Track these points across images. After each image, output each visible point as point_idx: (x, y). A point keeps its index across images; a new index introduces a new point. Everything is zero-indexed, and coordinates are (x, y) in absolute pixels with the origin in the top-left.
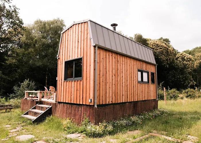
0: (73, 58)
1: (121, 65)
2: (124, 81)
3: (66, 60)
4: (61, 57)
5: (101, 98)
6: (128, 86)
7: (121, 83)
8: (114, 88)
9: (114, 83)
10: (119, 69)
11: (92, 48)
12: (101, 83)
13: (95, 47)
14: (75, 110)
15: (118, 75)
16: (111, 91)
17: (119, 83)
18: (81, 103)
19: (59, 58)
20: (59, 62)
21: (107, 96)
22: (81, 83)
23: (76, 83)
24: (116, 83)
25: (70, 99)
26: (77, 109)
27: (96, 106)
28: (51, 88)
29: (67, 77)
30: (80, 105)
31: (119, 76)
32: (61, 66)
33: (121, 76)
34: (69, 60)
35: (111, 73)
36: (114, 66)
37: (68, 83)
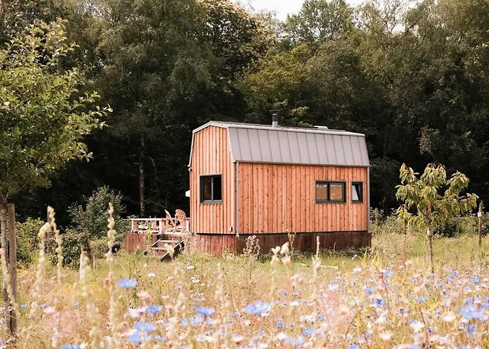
0: (211, 174)
1: (280, 179)
2: (284, 202)
3: (201, 174)
4: (194, 168)
5: (245, 226)
6: (294, 210)
7: (280, 205)
8: (266, 213)
9: (266, 206)
10: (276, 186)
11: (232, 165)
12: (246, 207)
13: (235, 163)
14: (215, 242)
15: (273, 195)
16: (261, 217)
17: (275, 205)
18: (222, 233)
19: (191, 170)
20: (192, 176)
21: (255, 223)
22: (221, 207)
23: (215, 207)
24: (270, 205)
25: (208, 228)
26: (217, 241)
27: (238, 235)
28: (178, 212)
29: (203, 198)
30: (220, 235)
31: (275, 196)
32: (195, 181)
33: (280, 196)
34: (205, 174)
35: (260, 192)
36: (266, 183)
37: (205, 206)
